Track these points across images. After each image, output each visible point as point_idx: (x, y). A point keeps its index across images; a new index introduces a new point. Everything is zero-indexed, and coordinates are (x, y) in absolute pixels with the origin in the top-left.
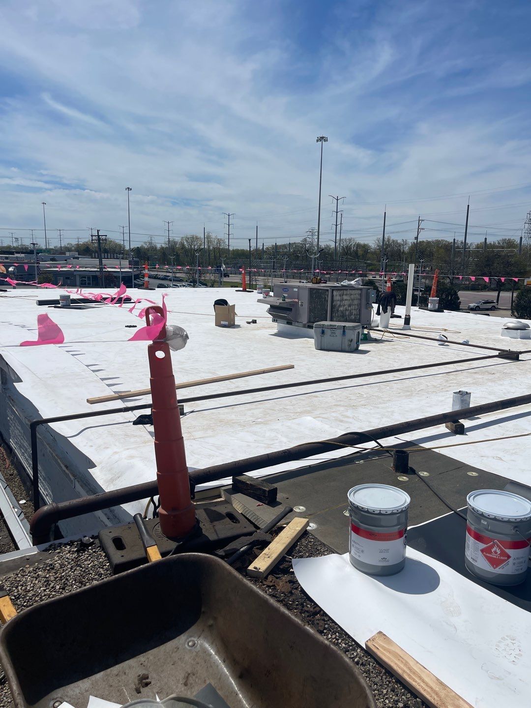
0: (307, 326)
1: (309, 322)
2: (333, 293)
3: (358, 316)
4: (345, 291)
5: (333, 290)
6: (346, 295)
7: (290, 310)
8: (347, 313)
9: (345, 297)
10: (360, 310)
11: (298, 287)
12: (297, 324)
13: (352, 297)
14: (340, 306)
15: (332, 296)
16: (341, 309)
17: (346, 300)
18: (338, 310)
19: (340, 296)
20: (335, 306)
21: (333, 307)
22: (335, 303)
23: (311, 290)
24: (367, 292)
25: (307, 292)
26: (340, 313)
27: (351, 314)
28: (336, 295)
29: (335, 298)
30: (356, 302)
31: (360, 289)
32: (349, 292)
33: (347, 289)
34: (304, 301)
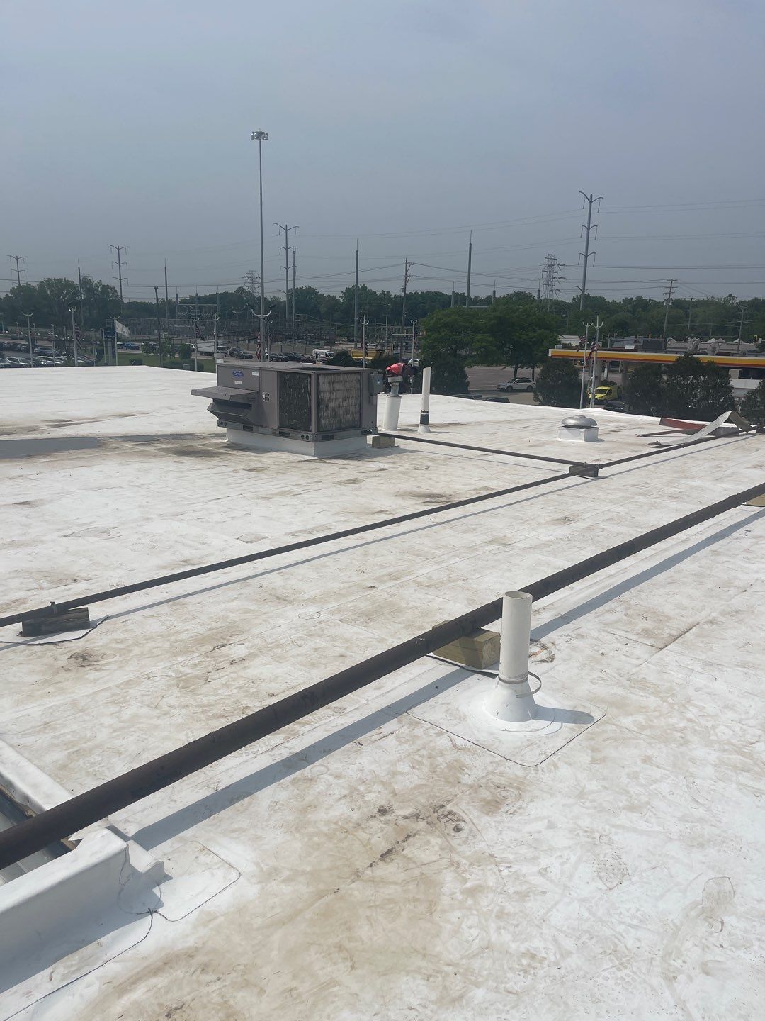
0: (278, 432)
1: (281, 425)
2: (318, 379)
3: (358, 415)
4: (336, 376)
5: (318, 375)
6: (338, 382)
7: (249, 406)
8: (341, 411)
9: (337, 386)
10: (360, 406)
11: (260, 370)
12: (261, 430)
13: (348, 385)
14: (330, 400)
15: (318, 384)
16: (332, 404)
17: (338, 390)
18: (327, 407)
19: (329, 383)
20: (322, 400)
21: (319, 402)
22: (321, 396)
23: (282, 374)
24: (369, 377)
25: (275, 377)
26: (330, 412)
27: (347, 413)
28: (324, 383)
29: (321, 388)
30: (354, 393)
31: (359, 373)
32: (342, 378)
33: (339, 373)
34: (270, 392)
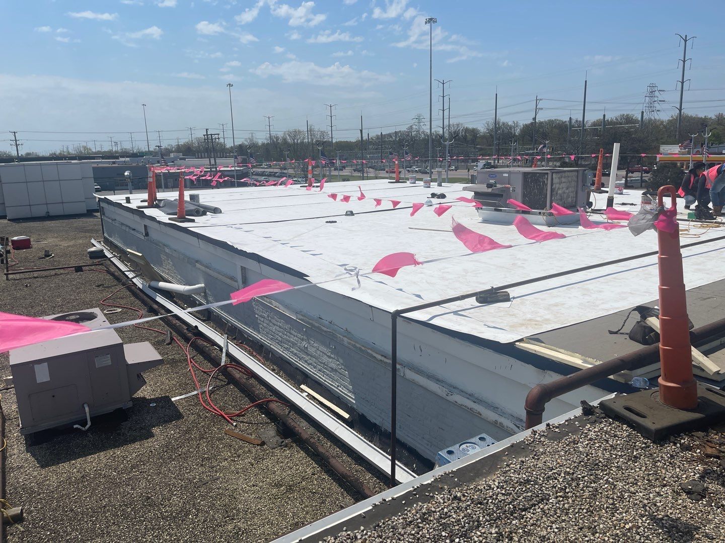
2: (552, 176)
3: (575, 199)
4: (563, 173)
5: (553, 173)
6: (564, 177)
7: (501, 196)
8: (565, 196)
9: (563, 180)
10: (577, 193)
11: (509, 173)
12: (508, 210)
13: (570, 179)
14: (559, 188)
15: (552, 179)
16: (560, 192)
17: (564, 182)
18: (557, 193)
19: (559, 178)
20: (555, 189)
21: (552, 190)
22: (554, 186)
23: (525, 174)
24: (583, 174)
25: (520, 177)
26: (558, 197)
27: (568, 197)
28: (556, 178)
29: (555, 181)
30: (573, 184)
31: (577, 171)
32: (566, 174)
33: (565, 172)
34: (517, 187)
